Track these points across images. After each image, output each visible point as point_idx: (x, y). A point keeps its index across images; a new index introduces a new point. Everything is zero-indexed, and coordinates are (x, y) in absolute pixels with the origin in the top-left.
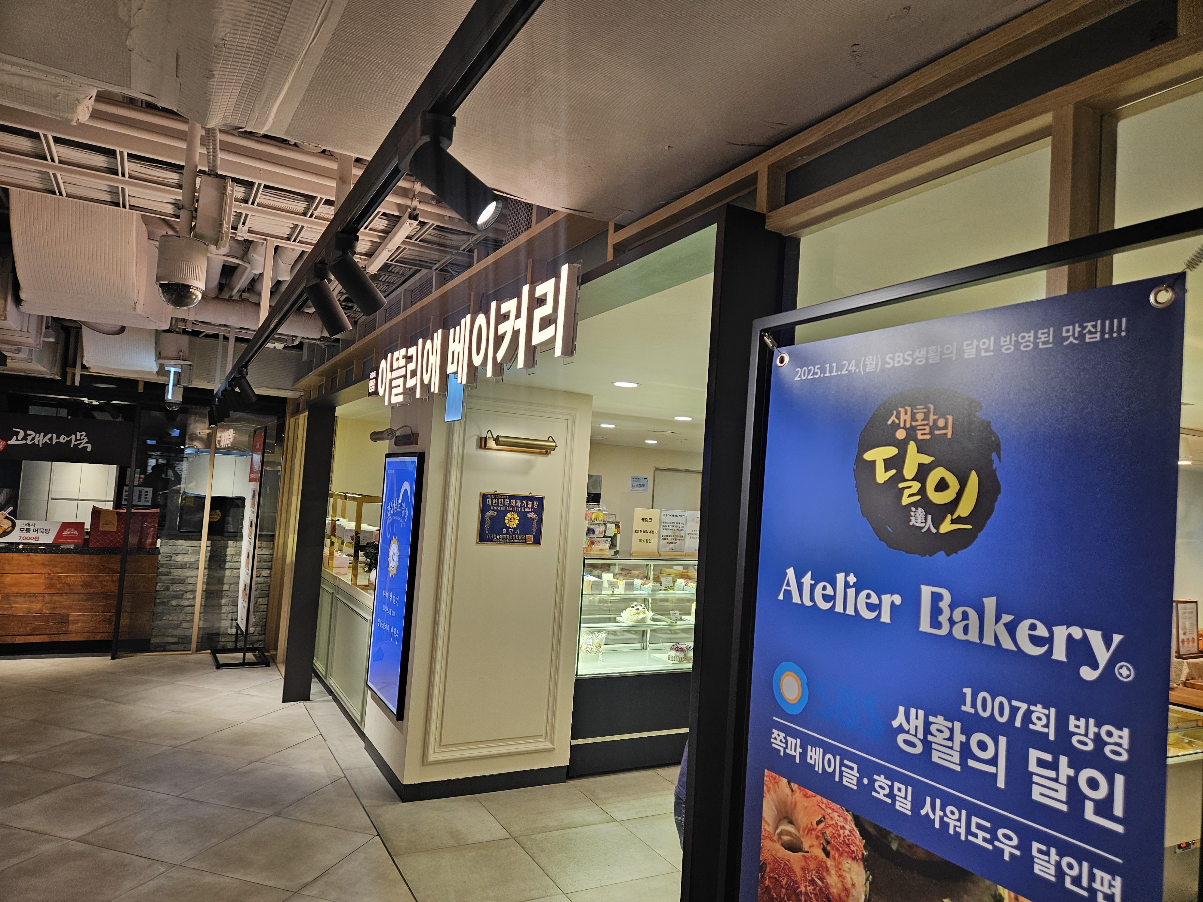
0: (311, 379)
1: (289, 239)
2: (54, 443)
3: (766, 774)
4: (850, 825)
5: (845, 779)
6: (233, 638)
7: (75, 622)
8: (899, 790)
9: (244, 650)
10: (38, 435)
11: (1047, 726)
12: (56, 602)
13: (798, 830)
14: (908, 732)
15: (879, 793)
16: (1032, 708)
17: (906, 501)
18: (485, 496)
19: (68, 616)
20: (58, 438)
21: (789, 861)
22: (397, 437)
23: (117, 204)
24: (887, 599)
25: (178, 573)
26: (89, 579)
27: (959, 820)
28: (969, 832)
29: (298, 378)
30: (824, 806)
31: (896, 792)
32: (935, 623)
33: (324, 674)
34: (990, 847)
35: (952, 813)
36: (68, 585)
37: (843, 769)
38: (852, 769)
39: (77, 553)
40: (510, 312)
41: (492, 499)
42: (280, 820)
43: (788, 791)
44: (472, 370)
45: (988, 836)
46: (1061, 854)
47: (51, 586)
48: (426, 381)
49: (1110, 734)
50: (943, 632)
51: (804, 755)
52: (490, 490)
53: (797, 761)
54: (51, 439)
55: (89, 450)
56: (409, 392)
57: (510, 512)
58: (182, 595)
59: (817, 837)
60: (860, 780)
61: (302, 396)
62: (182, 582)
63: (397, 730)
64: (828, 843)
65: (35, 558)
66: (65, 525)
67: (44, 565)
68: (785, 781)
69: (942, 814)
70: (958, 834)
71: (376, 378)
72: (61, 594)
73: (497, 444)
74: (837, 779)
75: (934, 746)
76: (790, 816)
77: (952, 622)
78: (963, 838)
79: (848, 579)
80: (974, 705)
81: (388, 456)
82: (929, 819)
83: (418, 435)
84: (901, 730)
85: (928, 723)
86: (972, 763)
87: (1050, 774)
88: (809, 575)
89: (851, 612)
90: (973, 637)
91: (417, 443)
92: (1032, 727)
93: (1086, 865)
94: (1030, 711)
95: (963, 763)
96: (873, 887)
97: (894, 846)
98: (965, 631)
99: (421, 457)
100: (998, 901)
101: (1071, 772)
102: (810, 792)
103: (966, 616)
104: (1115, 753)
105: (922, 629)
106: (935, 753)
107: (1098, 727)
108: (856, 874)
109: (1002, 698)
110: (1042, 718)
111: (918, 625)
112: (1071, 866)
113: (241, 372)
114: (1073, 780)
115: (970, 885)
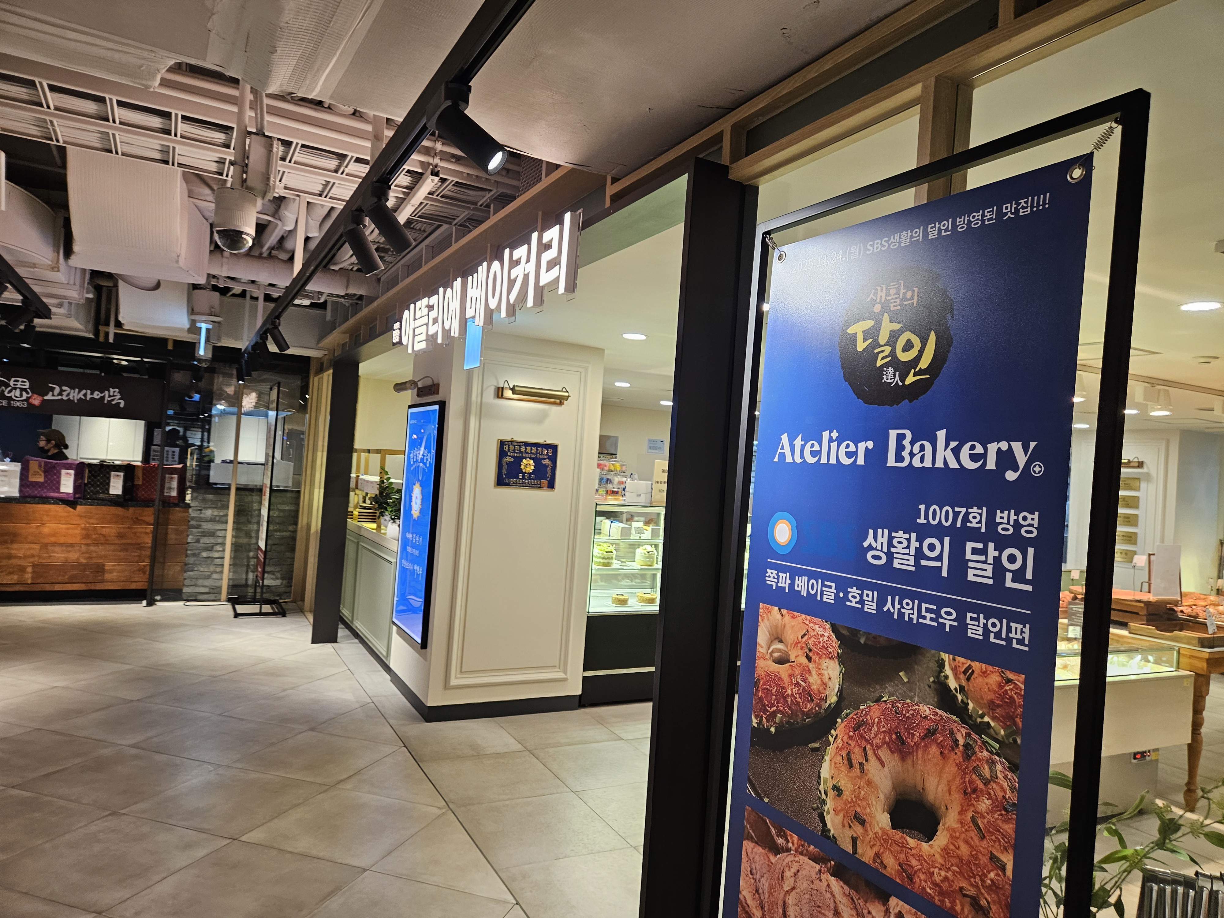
0: (336, 337)
1: (320, 195)
2: (88, 399)
3: (761, 607)
4: (829, 633)
5: (825, 597)
7: (110, 572)
8: (868, 595)
10: (73, 391)
11: (980, 522)
12: (92, 552)
13: (787, 646)
14: (875, 549)
15: (851, 602)
16: (970, 510)
17: (880, 363)
18: (502, 443)
19: (104, 565)
20: (92, 394)
21: (778, 673)
22: (419, 389)
23: (166, 163)
24: (862, 446)
25: (207, 526)
26: (124, 531)
27: (913, 609)
28: (920, 616)
29: (322, 336)
30: (807, 622)
31: (865, 598)
32: (899, 458)
33: (350, 618)
34: (935, 624)
35: (908, 604)
36: (104, 536)
37: (824, 589)
38: (830, 587)
40: (521, 258)
41: (509, 446)
42: (316, 733)
43: (779, 616)
44: (489, 314)
45: (934, 616)
46: (987, 618)
48: (447, 327)
49: (1025, 519)
50: (905, 464)
51: (792, 585)
52: (508, 438)
53: (787, 591)
54: (85, 395)
55: (123, 406)
56: (432, 339)
57: (525, 458)
58: (212, 547)
59: (802, 648)
60: (837, 595)
61: (326, 354)
62: (211, 534)
63: (421, 658)
64: (810, 650)
67: (80, 516)
68: (776, 608)
69: (899, 607)
70: (911, 619)
71: (400, 328)
72: (97, 545)
73: (514, 394)
74: (819, 598)
75: (895, 555)
76: (780, 636)
77: (912, 455)
78: (915, 622)
79: (832, 435)
80: (926, 517)
81: (410, 407)
82: (889, 613)
83: (439, 385)
84: (870, 548)
85: (890, 539)
86: (923, 562)
87: (983, 558)
88: (800, 436)
89: (833, 461)
90: (928, 463)
91: (438, 393)
92: (969, 525)
93: (1005, 621)
94: (967, 514)
95: (917, 564)
96: (846, 677)
97: (862, 641)
98: (922, 460)
99: (443, 405)
100: (941, 665)
101: (997, 554)
102: (797, 614)
103: (922, 448)
104: (1028, 532)
105: (889, 465)
106: (896, 561)
107: (1017, 514)
108: (832, 671)
109: (948, 507)
110: (977, 516)
111: (886, 462)
112: (994, 625)
114: (997, 559)
115: (920, 657)
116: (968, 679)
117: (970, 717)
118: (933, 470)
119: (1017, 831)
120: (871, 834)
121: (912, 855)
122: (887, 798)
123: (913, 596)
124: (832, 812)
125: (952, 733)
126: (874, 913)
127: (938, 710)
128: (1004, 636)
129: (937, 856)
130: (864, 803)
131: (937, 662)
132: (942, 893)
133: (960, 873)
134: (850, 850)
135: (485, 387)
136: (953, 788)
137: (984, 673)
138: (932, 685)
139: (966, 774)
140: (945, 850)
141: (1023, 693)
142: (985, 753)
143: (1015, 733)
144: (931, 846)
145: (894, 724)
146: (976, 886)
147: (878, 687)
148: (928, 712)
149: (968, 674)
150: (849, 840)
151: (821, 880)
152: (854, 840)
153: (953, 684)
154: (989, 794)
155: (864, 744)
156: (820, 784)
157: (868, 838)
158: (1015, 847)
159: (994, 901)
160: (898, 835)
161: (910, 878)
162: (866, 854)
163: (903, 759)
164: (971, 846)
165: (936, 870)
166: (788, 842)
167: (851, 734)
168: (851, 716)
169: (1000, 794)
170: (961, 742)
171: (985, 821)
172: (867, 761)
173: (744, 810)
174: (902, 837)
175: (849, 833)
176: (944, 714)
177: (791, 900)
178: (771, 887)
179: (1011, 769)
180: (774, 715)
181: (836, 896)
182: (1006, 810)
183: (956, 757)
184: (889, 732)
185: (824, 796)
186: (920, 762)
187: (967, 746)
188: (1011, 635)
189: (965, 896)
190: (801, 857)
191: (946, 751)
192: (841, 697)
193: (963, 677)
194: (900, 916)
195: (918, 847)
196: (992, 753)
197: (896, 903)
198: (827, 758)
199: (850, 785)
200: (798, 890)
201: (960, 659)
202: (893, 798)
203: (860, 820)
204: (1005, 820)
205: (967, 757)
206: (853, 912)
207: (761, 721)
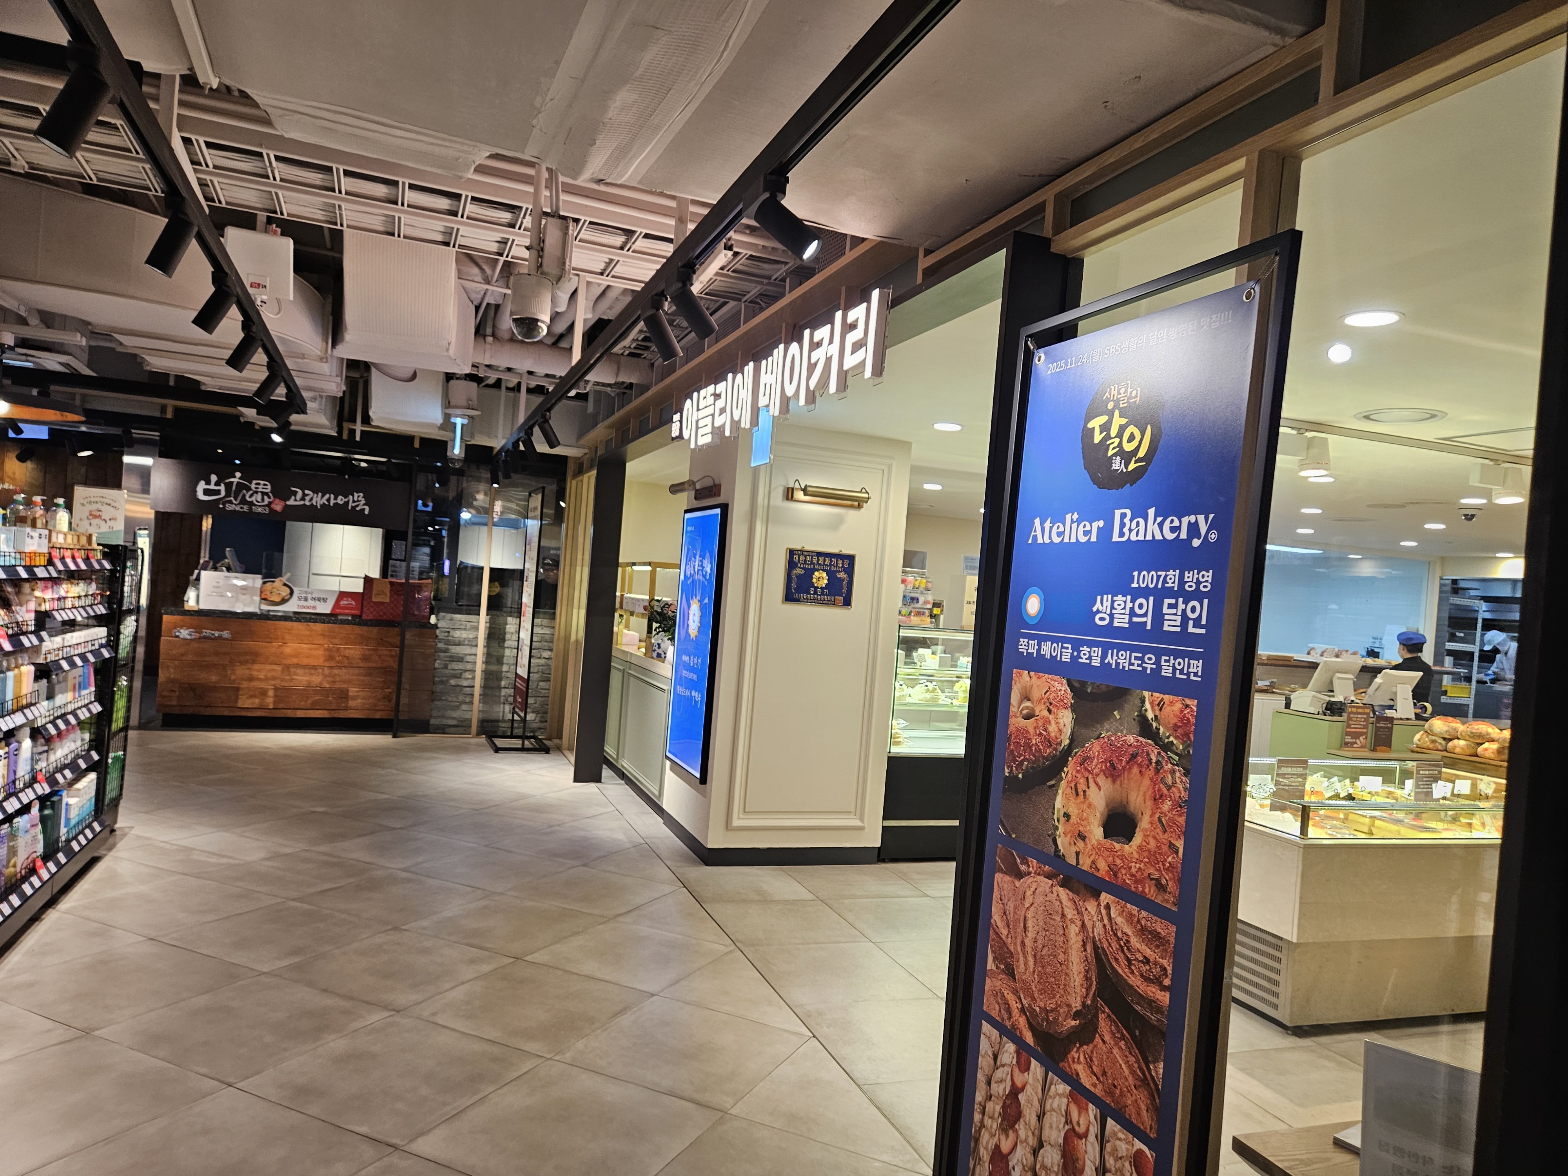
0: (599, 433)
1: (602, 274)
2: (331, 504)
3: (1014, 671)
4: (1065, 687)
5: (1063, 657)
6: (510, 725)
7: (354, 698)
8: (1094, 652)
9: (523, 737)
10: (315, 495)
11: (1174, 582)
12: (335, 675)
13: (1033, 703)
14: (1101, 612)
15: (1082, 659)
16: (1167, 573)
17: (1110, 453)
18: (792, 552)
19: (348, 691)
20: (336, 499)
21: (1026, 727)
22: (697, 491)
23: (447, 244)
24: (1095, 525)
25: (455, 650)
26: (367, 652)
27: (1125, 658)
28: (1131, 664)
29: (581, 434)
30: (1050, 681)
31: (1092, 654)
32: (1122, 534)
33: (615, 757)
34: (1140, 669)
35: (1122, 655)
36: (348, 658)
37: (1063, 650)
38: (1067, 648)
39: (355, 624)
40: (823, 339)
41: (799, 556)
42: (586, 869)
43: (1028, 678)
44: (786, 402)
45: (1140, 662)
46: (1175, 659)
47: (330, 658)
48: (736, 418)
49: (1203, 576)
50: (1125, 539)
51: (1039, 650)
52: (798, 547)
53: (1035, 656)
54: (329, 500)
55: (366, 512)
56: (718, 432)
57: (818, 570)
58: (461, 674)
59: (1044, 703)
60: (1072, 654)
61: (586, 454)
62: (460, 659)
63: (700, 796)
64: (1051, 704)
65: (314, 628)
66: (342, 595)
67: (323, 635)
68: (1026, 672)
69: (1116, 658)
70: (1124, 667)
71: (681, 421)
72: (340, 667)
73: (805, 495)
74: (1059, 659)
75: (1116, 616)
76: (1028, 696)
77: (1130, 530)
78: (1126, 668)
79: (1073, 517)
80: (1138, 583)
81: (686, 511)
82: (1109, 664)
83: (720, 485)
84: (1098, 611)
85: (1113, 602)
86: (1135, 619)
87: (1174, 611)
88: (1049, 520)
89: (1073, 540)
90: (1141, 537)
91: (719, 495)
92: (1167, 585)
93: (1186, 660)
94: (1166, 576)
95: (1130, 619)
96: (1077, 722)
97: (1089, 691)
98: (1137, 535)
99: (725, 508)
100: (1143, 701)
101: (1184, 607)
102: (1042, 674)
103: (1138, 524)
104: (1205, 587)
105: (1114, 540)
106: (1116, 621)
107: (1198, 574)
108: (1066, 718)
109: (1153, 573)
110: (1172, 578)
111: (1112, 538)
112: (1179, 664)
113: (544, 416)
114: (1184, 611)
115: (1129, 697)
116: (1161, 710)
117: (1161, 738)
118: (1145, 541)
119: (1187, 820)
120: (1089, 846)
121: (1118, 856)
122: (1101, 815)
123: (1125, 648)
124: (1062, 835)
125: (1148, 754)
126: (1089, 909)
127: (1139, 737)
128: (1185, 671)
129: (1135, 853)
130: (1086, 823)
131: (1140, 698)
133: (1149, 862)
134: (1074, 863)
135: (770, 488)
136: (1147, 797)
137: (1171, 702)
138: (1137, 718)
139: (1155, 784)
140: (1140, 847)
141: (1195, 713)
142: (1170, 766)
143: (1189, 746)
144: (1131, 847)
145: (1109, 754)
146: (1159, 870)
147: (1099, 726)
148: (1132, 740)
149: (1161, 705)
150: (1074, 855)
151: (1052, 893)
152: (1077, 854)
153: (1150, 715)
154: (1170, 796)
155: (1087, 774)
156: (1054, 813)
157: (1087, 850)
158: (1185, 833)
159: (1170, 879)
160: (1108, 842)
161: (1115, 875)
162: (1085, 864)
163: (1114, 781)
164: (1157, 840)
165: (1133, 864)
166: (1029, 866)
167: (1079, 767)
168: (1079, 753)
169: (1177, 794)
170: (1154, 761)
171: (1167, 818)
172: (1089, 787)
173: (997, 847)
174: (1112, 844)
175: (1074, 849)
176: (1143, 740)
177: (1030, 915)
178: (1016, 908)
179: (1185, 775)
180: (1022, 763)
181: (1064, 902)
182: (1180, 807)
183: (1150, 772)
184: (1105, 762)
185: (1057, 823)
186: (1125, 781)
187: (1158, 762)
188: (1190, 670)
189: (1152, 879)
190: (1039, 877)
191: (1143, 770)
192: (1072, 740)
193: (1157, 708)
194: (1108, 907)
195: (1121, 849)
196: (1173, 765)
197: (1105, 898)
198: (1060, 792)
199: (1076, 811)
200: (1035, 905)
201: (1156, 694)
202: (1106, 813)
203: (1082, 837)
204: (1180, 816)
205: (1157, 771)
206: (1076, 912)
207: (1012, 770)
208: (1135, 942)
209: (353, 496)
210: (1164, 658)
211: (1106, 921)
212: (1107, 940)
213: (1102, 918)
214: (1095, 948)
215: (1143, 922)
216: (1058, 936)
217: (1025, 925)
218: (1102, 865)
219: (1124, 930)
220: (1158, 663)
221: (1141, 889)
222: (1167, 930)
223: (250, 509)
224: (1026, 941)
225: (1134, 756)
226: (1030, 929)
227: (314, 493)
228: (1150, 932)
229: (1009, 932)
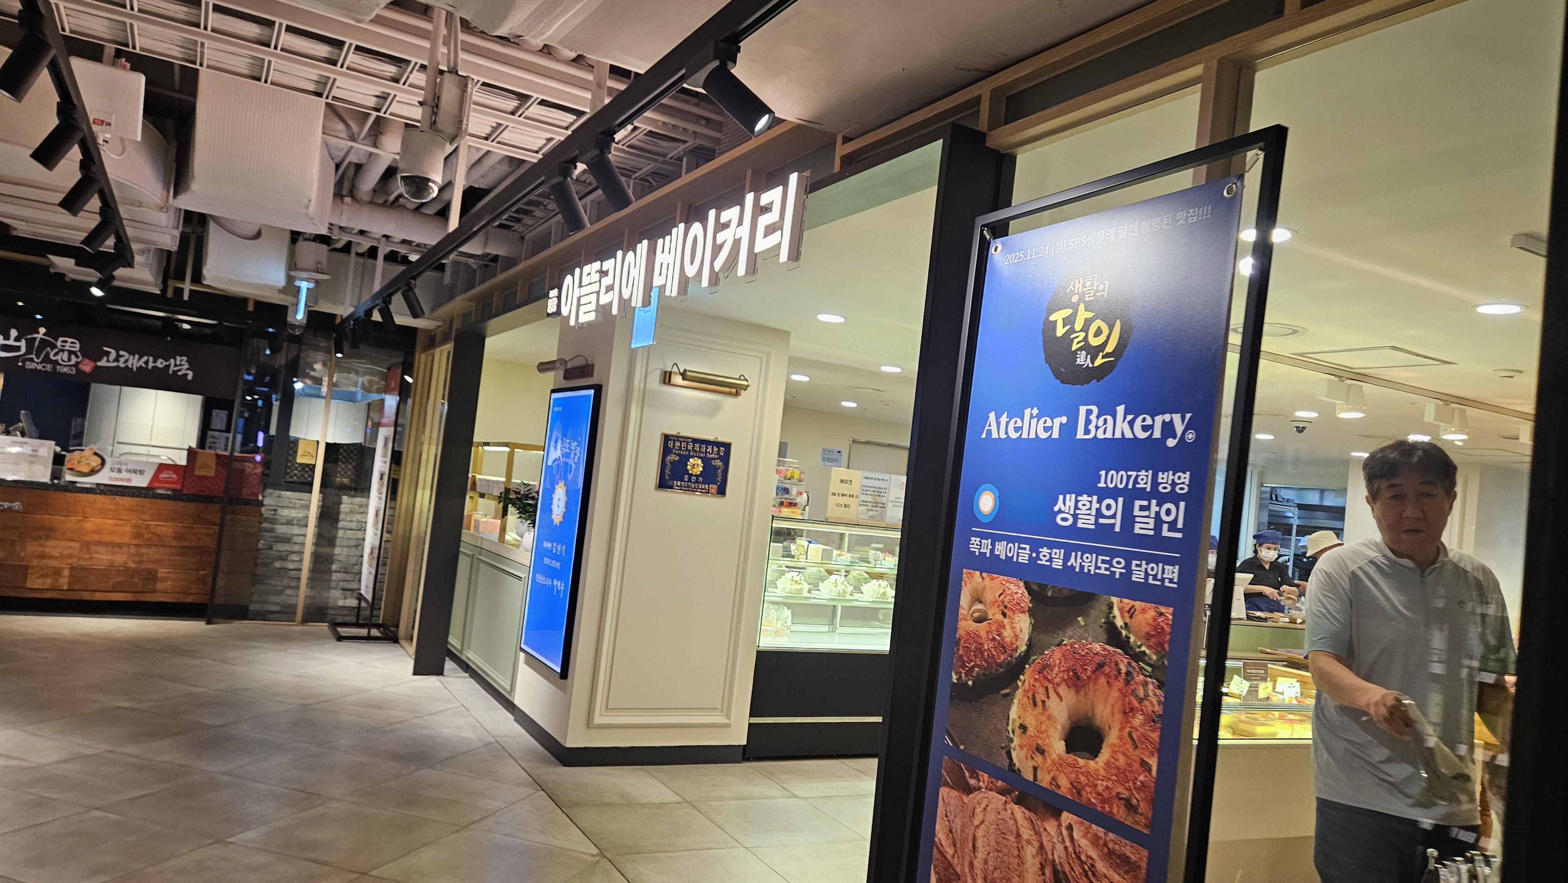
0: (458, 304)
2: (150, 367)
3: (964, 573)
4: (1022, 590)
5: (1020, 559)
7: (164, 580)
8: (1055, 554)
10: (132, 357)
11: (1146, 483)
12: (143, 554)
13: (985, 607)
14: (1064, 512)
15: (1042, 560)
16: (1139, 473)
17: (1075, 347)
18: (667, 438)
19: (156, 572)
20: (154, 362)
21: (977, 631)
22: (567, 370)
23: (319, 94)
24: (1057, 421)
25: (283, 530)
26: (181, 531)
27: (1091, 562)
28: (1097, 567)
30: (1004, 583)
31: (1053, 556)
32: (1087, 431)
33: (460, 648)
34: (1108, 573)
35: (1087, 558)
36: (158, 536)
37: (1020, 551)
38: (1025, 549)
39: (175, 500)
40: (730, 221)
41: (675, 441)
42: (431, 772)
43: (979, 580)
44: (685, 282)
45: (1107, 566)
46: (1147, 564)
47: (138, 536)
48: (625, 296)
49: (1180, 478)
50: (1090, 437)
51: (992, 550)
52: (674, 433)
53: (988, 556)
54: (146, 363)
55: (190, 377)
56: (602, 310)
57: (693, 457)
58: (287, 556)
59: (998, 607)
60: (1030, 555)
61: (441, 326)
62: (288, 541)
63: (559, 692)
64: (1006, 607)
66: (160, 468)
67: (133, 512)
68: (978, 573)
69: (1081, 561)
70: (1089, 570)
71: (559, 296)
72: (149, 546)
73: (683, 379)
74: (1015, 561)
75: (1080, 516)
76: (980, 599)
77: (1097, 428)
78: (1092, 572)
79: (1033, 412)
80: (1106, 482)
81: (555, 391)
82: (1073, 568)
83: (593, 366)
84: (1060, 511)
85: (1077, 502)
86: (1102, 521)
87: (1146, 513)
88: (1006, 413)
89: (1032, 436)
90: (1109, 436)
91: (592, 376)
92: (1138, 486)
93: (1161, 565)
94: (1137, 476)
95: (1096, 522)
96: (1035, 627)
97: (1049, 594)
98: (1105, 433)
99: (599, 390)
100: (1111, 607)
101: (1157, 509)
102: (995, 576)
103: (1105, 421)
104: (1181, 489)
105: (1078, 437)
106: (1080, 521)
107: (1174, 475)
108: (1023, 624)
109: (1122, 472)
110: (1144, 479)
111: (1076, 435)
112: (1152, 569)
113: (408, 284)
114: (1158, 514)
115: (1094, 602)
116: (1131, 617)
117: (1131, 648)
118: (1113, 440)
119: (1161, 737)
120: (1049, 761)
121: (1082, 773)
122: (1063, 728)
123: (1090, 550)
124: (1018, 748)
125: (1117, 664)
126: (1049, 830)
127: (1107, 647)
129: (1101, 770)
130: (1045, 736)
131: (1108, 605)
132: (1104, 801)
133: (1118, 781)
134: (1031, 779)
135: (650, 369)
136: (1116, 710)
137: (1143, 610)
138: (1103, 626)
139: (1125, 696)
140: (1107, 764)
141: (1170, 623)
142: (1141, 677)
143: (1163, 657)
145: (1072, 663)
146: (1129, 789)
147: (1060, 632)
148: (1099, 649)
149: (1131, 612)
150: (1031, 770)
151: (1006, 810)
152: (1035, 769)
153: (1119, 622)
154: (1142, 710)
155: (1046, 683)
156: (1008, 724)
157: (1046, 765)
158: (1159, 751)
159: (1142, 800)
160: (1071, 758)
161: (1079, 793)
162: (1044, 780)
163: (1077, 692)
164: (1127, 756)
165: (1099, 782)
166: (979, 781)
167: (1037, 676)
168: (1038, 661)
169: (1150, 708)
170: (1124, 670)
171: (1138, 733)
172: (1048, 698)
173: (942, 760)
174: (1075, 760)
175: (1031, 764)
176: (1112, 650)
177: (979, 834)
178: (963, 826)
179: (1159, 688)
180: (971, 669)
181: (1019, 821)
182: (1154, 721)
183: (1118, 684)
184: (1067, 671)
185: (1011, 735)
186: (1091, 693)
187: (1128, 673)
188: (1165, 576)
189: (1121, 799)
190: (990, 793)
191: (1111, 681)
192: (1030, 646)
193: (1127, 615)
194: (1070, 828)
195: (1086, 766)
196: (1146, 676)
197: (1067, 817)
198: (1015, 701)
199: (1034, 723)
200: (986, 823)
201: (1125, 601)
202: (1068, 727)
203: (1041, 751)
204: (1153, 731)
205: (1127, 682)
206: (1032, 832)
207: (960, 677)
208: (1101, 866)
209: (175, 359)
210: (1134, 562)
211: (1068, 844)
212: (1069, 863)
213: (1063, 839)
214: (1055, 872)
215: (1111, 845)
216: (1011, 858)
217: (974, 845)
218: (1064, 783)
219: (1089, 853)
220: (1128, 567)
221: (1108, 809)
222: (1138, 855)
223: (54, 369)
224: (975, 863)
225: (1100, 666)
226: (980, 849)
227: (130, 354)
228: (1119, 857)
229: (956, 851)
